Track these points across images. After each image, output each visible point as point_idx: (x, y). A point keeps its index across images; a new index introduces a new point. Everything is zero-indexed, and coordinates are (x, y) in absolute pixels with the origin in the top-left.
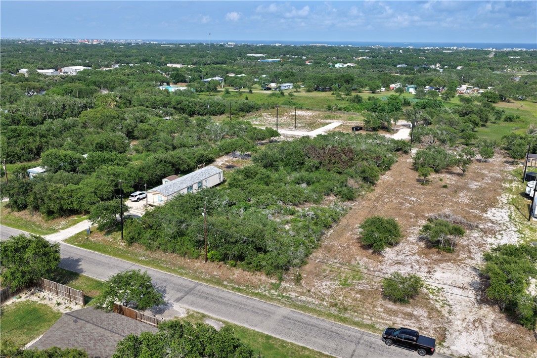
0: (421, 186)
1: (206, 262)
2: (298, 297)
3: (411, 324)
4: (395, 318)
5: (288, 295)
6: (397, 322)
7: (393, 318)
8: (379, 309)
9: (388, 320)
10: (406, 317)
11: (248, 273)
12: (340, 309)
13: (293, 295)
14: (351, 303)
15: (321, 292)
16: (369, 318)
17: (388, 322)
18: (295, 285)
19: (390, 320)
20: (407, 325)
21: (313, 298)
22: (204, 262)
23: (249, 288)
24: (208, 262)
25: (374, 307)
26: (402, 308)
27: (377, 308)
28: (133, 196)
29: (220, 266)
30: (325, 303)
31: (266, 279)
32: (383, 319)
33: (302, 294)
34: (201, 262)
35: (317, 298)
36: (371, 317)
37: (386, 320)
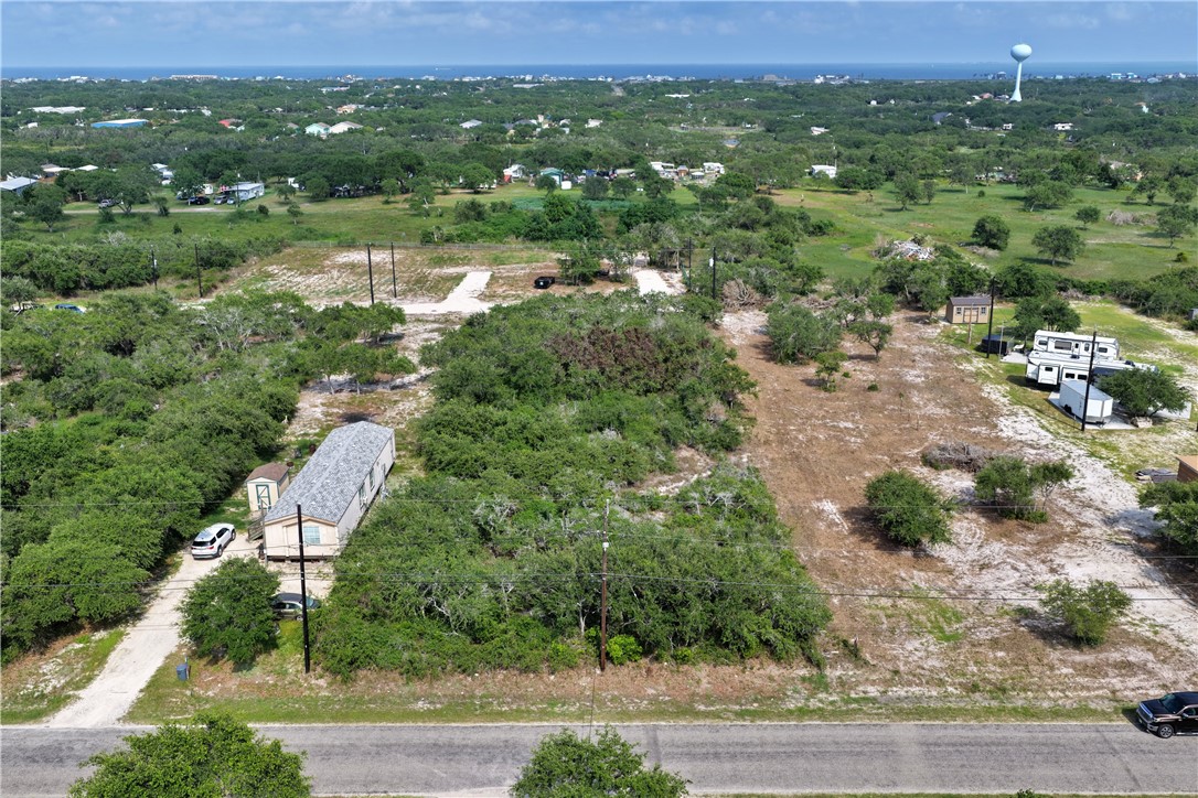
0: (827, 395)
1: (603, 669)
2: (885, 692)
3: (1142, 684)
4: (1107, 680)
5: (862, 695)
6: (1117, 688)
7: (1102, 681)
8: (1065, 671)
9: (1098, 688)
10: (1123, 671)
11: (730, 669)
12: (990, 691)
13: (873, 691)
14: (1001, 673)
15: (923, 669)
16: (1062, 695)
17: (1100, 692)
18: (856, 667)
19: (1102, 688)
20: (1138, 688)
21: (917, 685)
22: (598, 672)
23: (766, 705)
24: (607, 668)
25: (1052, 668)
26: (1102, 656)
27: (1058, 669)
28: (202, 544)
29: (649, 671)
30: (950, 689)
31: (782, 671)
32: (1088, 689)
33: (888, 683)
34: (589, 674)
35: (927, 683)
36: (1063, 691)
37: (1095, 689)
